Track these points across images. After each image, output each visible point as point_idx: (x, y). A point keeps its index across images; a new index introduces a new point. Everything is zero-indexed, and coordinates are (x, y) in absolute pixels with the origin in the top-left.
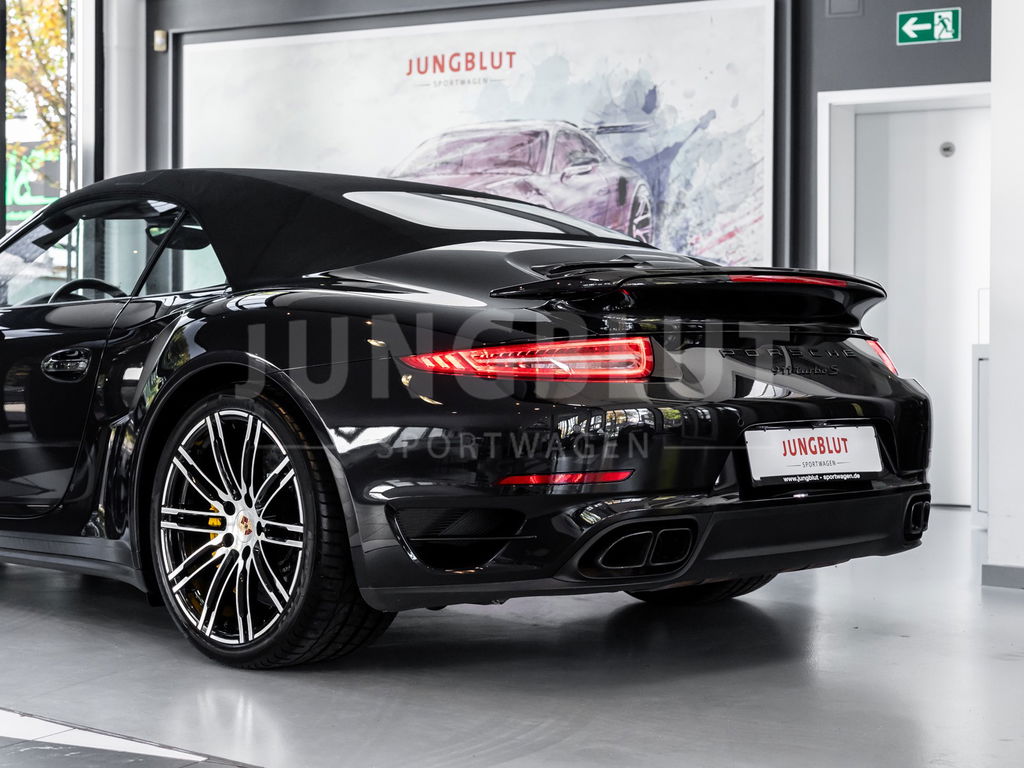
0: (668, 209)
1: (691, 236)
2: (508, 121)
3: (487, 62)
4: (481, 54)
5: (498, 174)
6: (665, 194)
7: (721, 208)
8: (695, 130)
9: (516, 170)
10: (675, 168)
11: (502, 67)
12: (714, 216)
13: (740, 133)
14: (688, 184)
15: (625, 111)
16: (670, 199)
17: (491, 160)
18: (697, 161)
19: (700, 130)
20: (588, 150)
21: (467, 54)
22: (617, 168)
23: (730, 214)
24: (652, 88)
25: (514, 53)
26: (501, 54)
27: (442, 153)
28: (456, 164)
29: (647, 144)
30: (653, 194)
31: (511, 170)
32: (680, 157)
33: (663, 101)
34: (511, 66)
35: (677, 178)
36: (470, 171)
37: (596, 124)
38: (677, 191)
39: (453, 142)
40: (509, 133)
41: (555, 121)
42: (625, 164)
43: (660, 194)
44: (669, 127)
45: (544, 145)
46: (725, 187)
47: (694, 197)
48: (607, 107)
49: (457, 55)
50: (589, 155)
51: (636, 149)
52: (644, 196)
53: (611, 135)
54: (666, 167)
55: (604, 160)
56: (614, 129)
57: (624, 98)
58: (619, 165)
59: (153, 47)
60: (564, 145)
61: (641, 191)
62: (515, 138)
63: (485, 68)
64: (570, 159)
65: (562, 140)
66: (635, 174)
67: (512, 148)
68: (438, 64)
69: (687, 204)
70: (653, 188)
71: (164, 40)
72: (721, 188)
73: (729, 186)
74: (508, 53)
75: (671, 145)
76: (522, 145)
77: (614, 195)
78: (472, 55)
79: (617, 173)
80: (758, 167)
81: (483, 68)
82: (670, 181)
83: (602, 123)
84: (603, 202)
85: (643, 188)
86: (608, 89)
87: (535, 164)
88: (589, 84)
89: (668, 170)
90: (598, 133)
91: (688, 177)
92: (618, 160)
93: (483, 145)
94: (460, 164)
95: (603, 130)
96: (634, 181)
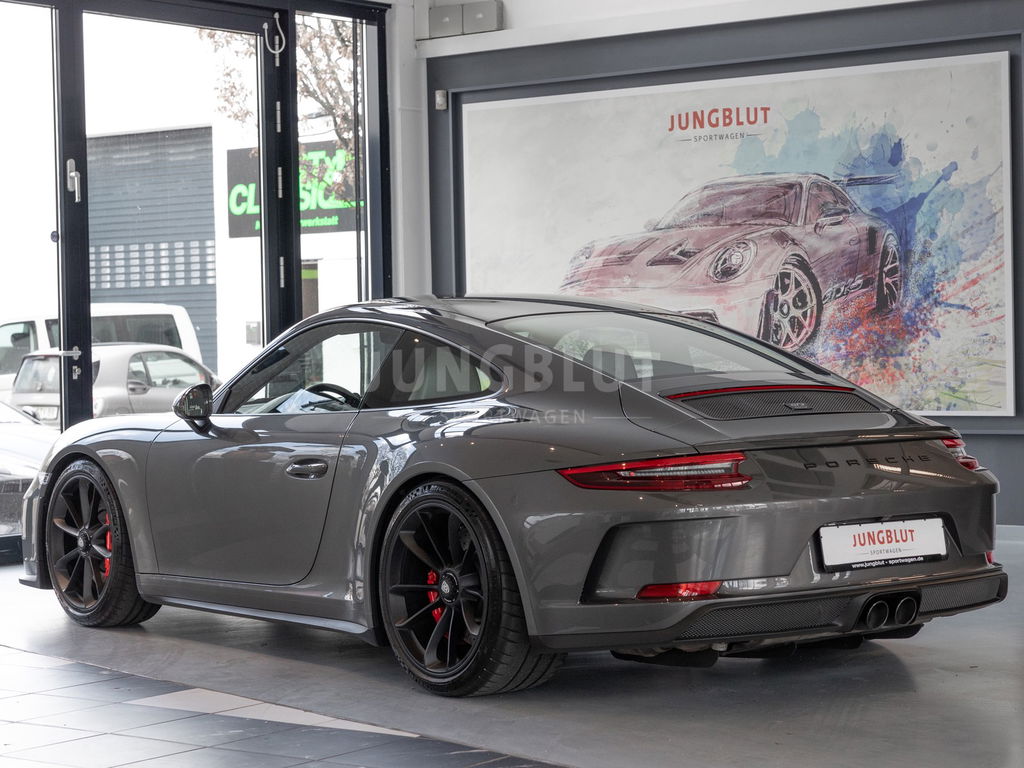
0: (916, 257)
1: (937, 284)
2: (764, 174)
3: (743, 118)
4: (738, 109)
5: (756, 224)
6: (912, 243)
7: (963, 257)
8: (938, 182)
9: (772, 221)
10: (920, 219)
11: (758, 122)
12: (958, 264)
13: (981, 184)
14: (933, 234)
15: (872, 163)
16: (918, 248)
17: (749, 211)
18: (942, 211)
19: (942, 182)
20: (839, 201)
21: (725, 110)
22: (866, 218)
23: (972, 262)
24: (897, 141)
25: (769, 109)
26: (756, 110)
27: (704, 205)
28: (717, 215)
29: (894, 194)
30: (900, 243)
31: (768, 221)
32: (925, 208)
33: (909, 154)
34: (766, 121)
35: (923, 227)
36: (729, 222)
37: (845, 176)
38: (922, 240)
39: (715, 195)
40: (765, 185)
41: (807, 173)
42: (875, 214)
43: (907, 243)
44: (914, 179)
45: (798, 197)
46: (967, 236)
47: (939, 246)
48: (856, 159)
49: (716, 111)
50: (840, 206)
51: (884, 200)
52: (893, 244)
53: (860, 187)
54: (913, 218)
55: (855, 211)
56: (863, 181)
57: (871, 151)
58: (868, 215)
59: (435, 106)
60: (818, 196)
61: (890, 240)
62: (770, 191)
63: (742, 123)
64: (823, 210)
65: (815, 191)
66: (884, 224)
67: (769, 200)
68: (698, 120)
69: (933, 253)
70: (900, 238)
71: (444, 100)
72: (964, 238)
73: (972, 234)
74: (762, 109)
75: (916, 196)
76: (778, 197)
77: (864, 244)
78: (730, 110)
79: (866, 224)
80: (997, 216)
81: (740, 123)
82: (916, 230)
83: (851, 175)
84: (854, 251)
85: (891, 238)
86: (857, 143)
87: (791, 216)
88: (839, 137)
89: (915, 221)
90: (848, 185)
91: (933, 226)
92: (867, 211)
93: (741, 198)
94: (720, 216)
95: (853, 182)
96: (883, 230)
